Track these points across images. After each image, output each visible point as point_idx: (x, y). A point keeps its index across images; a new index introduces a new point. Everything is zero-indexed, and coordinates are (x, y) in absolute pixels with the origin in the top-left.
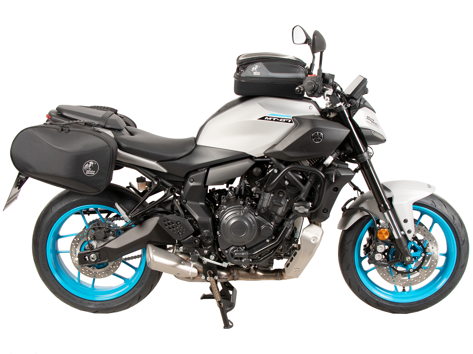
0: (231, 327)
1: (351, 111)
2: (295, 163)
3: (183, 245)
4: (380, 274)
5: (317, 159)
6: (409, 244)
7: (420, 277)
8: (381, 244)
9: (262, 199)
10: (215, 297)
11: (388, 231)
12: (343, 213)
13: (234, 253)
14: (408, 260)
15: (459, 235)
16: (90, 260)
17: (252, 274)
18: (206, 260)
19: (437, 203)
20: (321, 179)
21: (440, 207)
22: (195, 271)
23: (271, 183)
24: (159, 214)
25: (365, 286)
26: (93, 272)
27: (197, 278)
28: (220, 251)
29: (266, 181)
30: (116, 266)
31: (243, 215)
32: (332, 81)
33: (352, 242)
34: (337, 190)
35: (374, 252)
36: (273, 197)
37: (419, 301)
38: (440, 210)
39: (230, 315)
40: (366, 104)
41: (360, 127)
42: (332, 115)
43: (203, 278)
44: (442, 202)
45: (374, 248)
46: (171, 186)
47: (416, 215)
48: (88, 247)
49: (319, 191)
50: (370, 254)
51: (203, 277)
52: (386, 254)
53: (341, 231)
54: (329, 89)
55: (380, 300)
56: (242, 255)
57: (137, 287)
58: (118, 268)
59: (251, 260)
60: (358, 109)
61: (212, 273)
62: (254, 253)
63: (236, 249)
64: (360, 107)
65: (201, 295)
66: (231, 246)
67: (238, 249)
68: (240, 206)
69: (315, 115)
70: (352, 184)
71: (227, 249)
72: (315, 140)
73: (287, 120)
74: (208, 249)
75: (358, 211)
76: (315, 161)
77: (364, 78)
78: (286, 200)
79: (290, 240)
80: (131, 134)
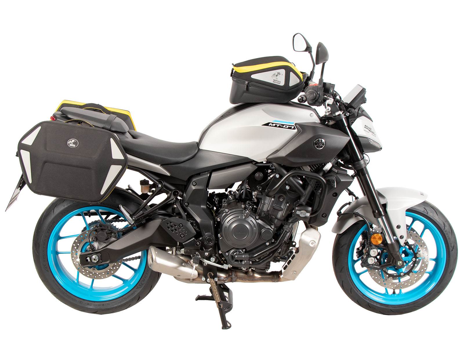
0: (229, 327)
1: (349, 119)
2: (296, 169)
3: (185, 247)
4: (372, 277)
5: (317, 165)
6: (401, 248)
7: (410, 281)
8: (374, 248)
9: (262, 203)
10: (215, 298)
11: (382, 236)
12: (338, 217)
13: (234, 255)
14: (400, 264)
15: (448, 241)
16: (92, 261)
17: (250, 276)
18: (206, 262)
19: (429, 210)
20: (322, 184)
21: (431, 214)
22: (196, 273)
23: (273, 188)
24: (160, 216)
25: (357, 288)
26: (93, 273)
27: (197, 279)
28: (221, 253)
29: (267, 186)
30: (116, 267)
31: (245, 218)
32: (333, 91)
33: (346, 246)
34: (336, 195)
35: (367, 255)
36: (273, 201)
37: (408, 304)
38: (432, 217)
39: (228, 316)
40: (363, 113)
41: (357, 135)
42: (331, 123)
44: (434, 209)
45: (367, 252)
46: (175, 189)
47: (409, 220)
48: (90, 248)
49: (320, 196)
50: (363, 258)
51: (204, 279)
52: (378, 257)
53: (336, 234)
54: (330, 98)
55: (371, 302)
56: (243, 257)
57: (136, 289)
58: (118, 269)
59: (251, 262)
60: (356, 118)
61: (213, 275)
62: (254, 255)
63: (237, 252)
64: (358, 116)
65: (196, 296)
66: (231, 248)
67: (239, 252)
68: (241, 209)
69: (316, 122)
70: (349, 190)
71: (227, 252)
72: (318, 147)
73: (290, 126)
74: (209, 251)
75: (353, 216)
76: (316, 166)
77: (363, 88)
78: (286, 204)
79: (289, 243)
80: (134, 137)
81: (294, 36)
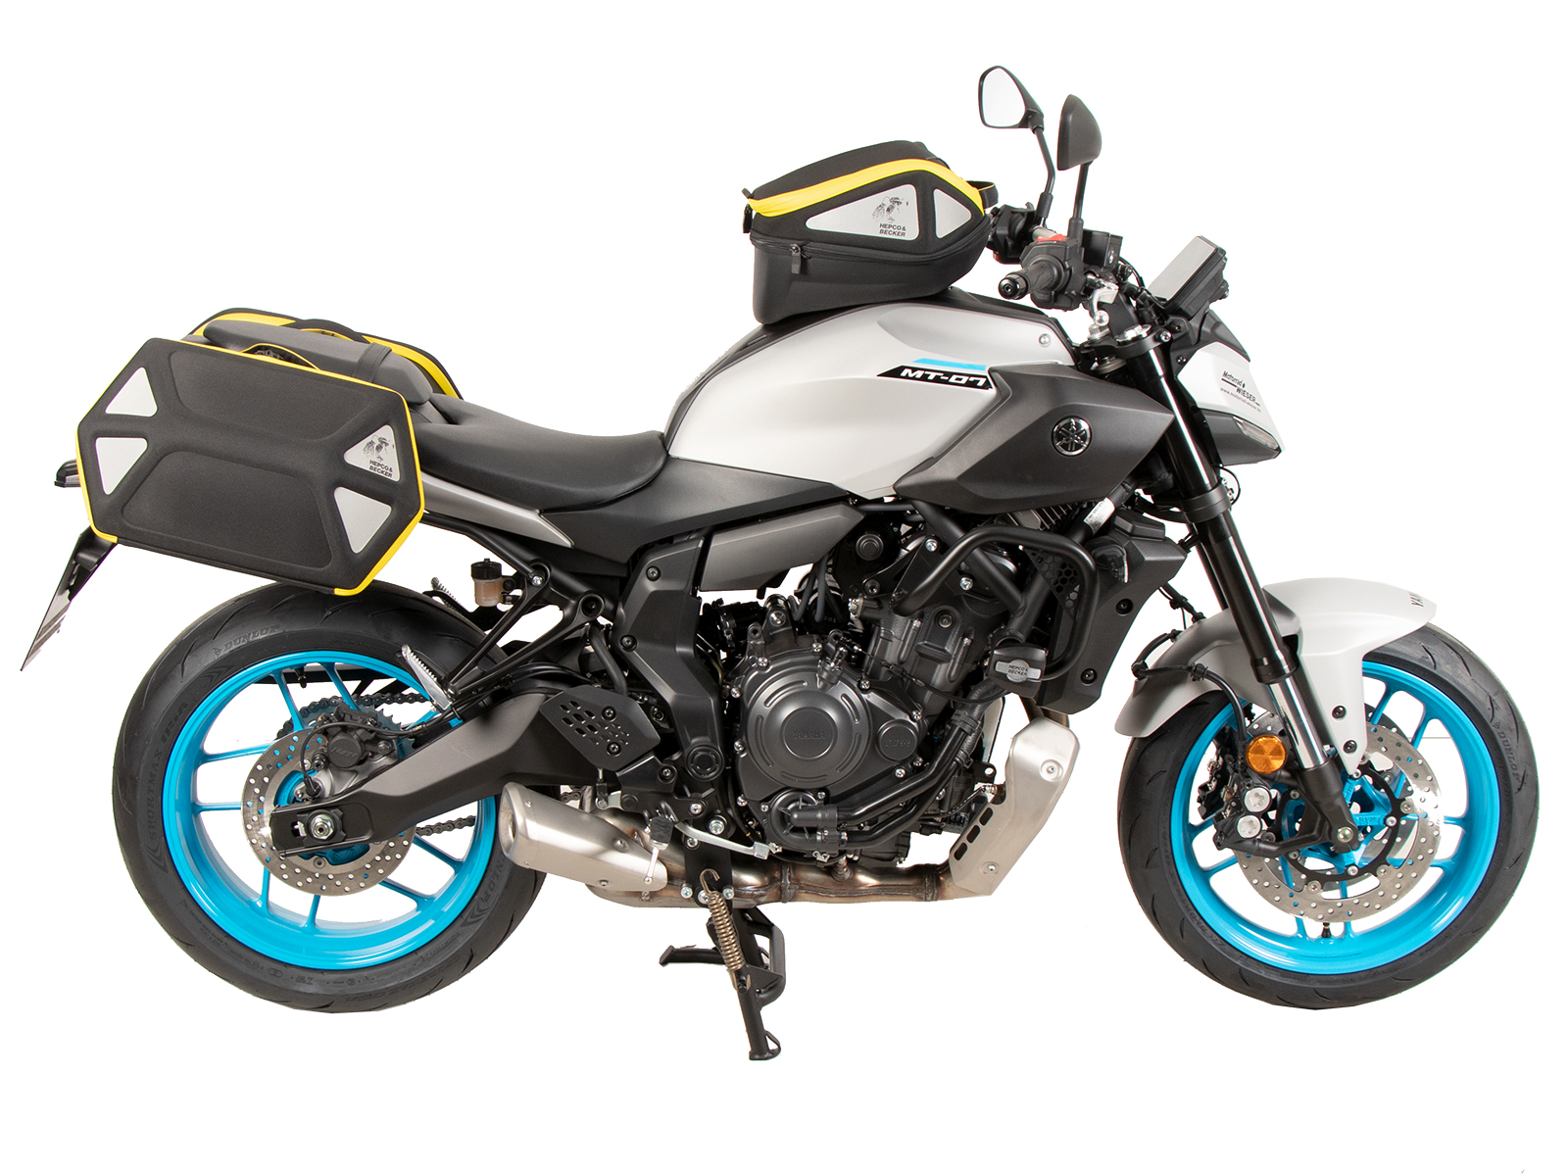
0: (775, 1053)
1: (1171, 354)
2: (995, 521)
3: (624, 787)
4: (1251, 882)
5: (1064, 507)
6: (1347, 784)
7: (1381, 893)
8: (1258, 786)
9: (882, 635)
10: (724, 957)
11: (1283, 744)
12: (1136, 682)
13: (789, 812)
14: (1345, 837)
15: (1507, 759)
16: (312, 835)
17: (843, 882)
18: (695, 835)
19: (1440, 654)
20: (1081, 573)
21: (1448, 669)
22: (661, 872)
23: (918, 585)
24: (540, 684)
25: (1202, 918)
26: (317, 875)
27: (664, 893)
28: (744, 804)
29: (898, 578)
30: (393, 855)
31: (824, 688)
32: (1114, 258)
33: (1164, 777)
34: (1129, 609)
35: (1234, 809)
36: (918, 630)
37: (1375, 970)
38: (1450, 677)
39: (770, 1016)
40: (1219, 331)
41: (1199, 406)
42: (1111, 365)
43: (686, 894)
44: (1456, 652)
45: (1234, 799)
46: (587, 593)
47: (1374, 690)
48: (304, 791)
49: (1076, 613)
50: (1219, 817)
51: (686, 892)
52: (1272, 815)
53: (1127, 740)
54: (1107, 284)
55: (1248, 965)
56: (817, 819)
57: (462, 926)
58: (400, 860)
59: (844, 836)
60: (1192, 349)
61: (717, 877)
62: (854, 810)
63: (798, 800)
64: (1201, 341)
65: (662, 950)
66: (779, 789)
67: (803, 801)
68: (811, 657)
69: (1060, 363)
70: (1170, 591)
71: (766, 800)
72: (1065, 447)
73: (972, 379)
74: (705, 799)
75: (1187, 676)
76: (1060, 512)
77: (1217, 249)
78: (963, 640)
79: (970, 771)
80: (450, 418)
81: (983, 78)
